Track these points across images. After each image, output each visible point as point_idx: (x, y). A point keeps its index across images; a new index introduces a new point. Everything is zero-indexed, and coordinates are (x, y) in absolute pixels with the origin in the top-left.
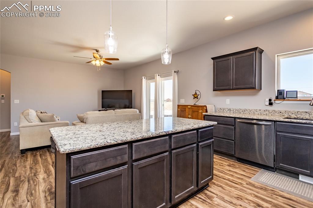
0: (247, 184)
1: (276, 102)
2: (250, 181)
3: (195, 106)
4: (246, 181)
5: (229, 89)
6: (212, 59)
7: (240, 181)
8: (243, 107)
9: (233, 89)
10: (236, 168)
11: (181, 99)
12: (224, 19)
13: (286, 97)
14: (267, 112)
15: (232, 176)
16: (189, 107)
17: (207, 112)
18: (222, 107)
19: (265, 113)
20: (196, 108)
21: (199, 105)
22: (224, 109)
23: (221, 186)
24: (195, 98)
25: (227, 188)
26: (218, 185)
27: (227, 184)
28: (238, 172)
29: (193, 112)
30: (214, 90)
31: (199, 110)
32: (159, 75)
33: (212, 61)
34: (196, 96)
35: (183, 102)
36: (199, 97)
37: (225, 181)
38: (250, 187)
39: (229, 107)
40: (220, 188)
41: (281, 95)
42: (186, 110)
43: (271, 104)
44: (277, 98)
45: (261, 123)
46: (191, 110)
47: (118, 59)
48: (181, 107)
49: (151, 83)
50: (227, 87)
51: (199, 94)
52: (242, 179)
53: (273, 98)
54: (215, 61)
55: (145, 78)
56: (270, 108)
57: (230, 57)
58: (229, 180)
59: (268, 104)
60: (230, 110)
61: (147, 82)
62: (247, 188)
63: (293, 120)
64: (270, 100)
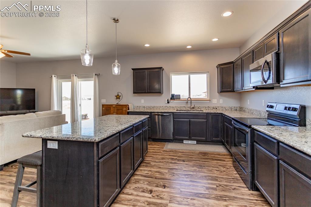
0: (163, 151)
1: (171, 101)
2: (164, 149)
3: (118, 105)
4: (162, 150)
5: (145, 93)
6: (132, 69)
7: (159, 151)
8: (153, 105)
9: (147, 93)
10: (154, 145)
11: (102, 100)
12: (144, 45)
13: (176, 98)
14: (166, 108)
15: (154, 149)
16: (113, 106)
17: (129, 109)
18: (138, 105)
19: (165, 108)
20: (120, 107)
21: (121, 104)
22: (140, 107)
23: (151, 156)
24: (117, 98)
25: (155, 156)
26: (149, 156)
27: (154, 155)
28: (156, 147)
29: (118, 110)
30: (134, 93)
31: (123, 108)
32: (76, 76)
33: (132, 71)
34: (118, 97)
35: (104, 102)
36: (121, 98)
37: (151, 153)
38: (165, 152)
39: (144, 105)
40: (151, 157)
41: (173, 97)
42: (111, 109)
43: (168, 102)
44: (171, 99)
45: (165, 114)
46: (116, 108)
47: (29, 54)
48: (105, 106)
49: (63, 83)
50: (144, 91)
51: (121, 95)
52: (159, 150)
53: (170, 99)
54: (134, 71)
55: (56, 77)
56: (168, 105)
57: (145, 70)
58: (153, 152)
59: (167, 103)
60: (144, 107)
61: (57, 80)
62: (164, 153)
63: (181, 111)
64: (168, 100)
